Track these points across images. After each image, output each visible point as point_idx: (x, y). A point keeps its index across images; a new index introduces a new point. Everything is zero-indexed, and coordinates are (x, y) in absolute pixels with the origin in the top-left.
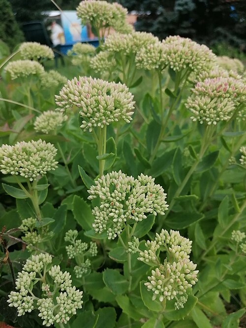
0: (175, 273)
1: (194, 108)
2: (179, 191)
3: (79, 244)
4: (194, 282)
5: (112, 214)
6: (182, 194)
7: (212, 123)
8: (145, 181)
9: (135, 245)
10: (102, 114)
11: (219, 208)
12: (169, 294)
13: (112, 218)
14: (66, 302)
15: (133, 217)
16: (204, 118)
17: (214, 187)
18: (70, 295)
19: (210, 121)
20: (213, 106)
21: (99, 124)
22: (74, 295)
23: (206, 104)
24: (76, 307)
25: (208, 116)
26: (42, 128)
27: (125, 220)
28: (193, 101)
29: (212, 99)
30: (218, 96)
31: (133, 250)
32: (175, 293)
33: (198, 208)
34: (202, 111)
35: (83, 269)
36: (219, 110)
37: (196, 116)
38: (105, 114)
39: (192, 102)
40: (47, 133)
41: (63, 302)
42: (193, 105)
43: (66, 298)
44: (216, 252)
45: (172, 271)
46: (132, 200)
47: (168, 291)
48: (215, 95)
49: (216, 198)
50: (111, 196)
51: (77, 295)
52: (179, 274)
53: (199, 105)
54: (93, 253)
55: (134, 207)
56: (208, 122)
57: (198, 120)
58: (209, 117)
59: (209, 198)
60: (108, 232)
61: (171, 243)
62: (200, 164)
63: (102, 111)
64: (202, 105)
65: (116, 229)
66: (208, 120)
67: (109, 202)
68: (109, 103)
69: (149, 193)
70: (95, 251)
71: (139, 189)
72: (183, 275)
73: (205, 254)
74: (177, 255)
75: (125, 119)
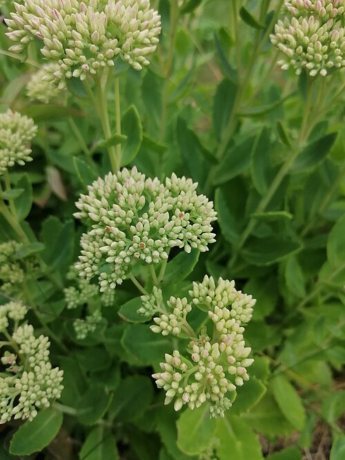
0: (206, 362)
1: (286, 42)
2: (264, 204)
3: (86, 285)
4: (240, 382)
5: (104, 249)
6: (268, 208)
7: (319, 71)
8: (176, 188)
9: (152, 301)
10: (79, 51)
11: (331, 234)
12: (193, 398)
13: (105, 255)
14: (31, 388)
15: (143, 257)
16: (304, 62)
17: (328, 198)
18: (40, 377)
19: (314, 68)
20: (323, 38)
21: (76, 73)
22: (47, 377)
23: (309, 34)
24: (50, 396)
25: (311, 57)
26: (39, 93)
27: (127, 260)
28: (287, 27)
29: (323, 23)
30: (334, 15)
31: (148, 310)
32: (203, 398)
33: (299, 231)
34: (301, 48)
35: (89, 326)
36: (334, 43)
37: (288, 59)
38: (86, 51)
39: (283, 30)
40: (47, 102)
41: (25, 387)
42: (285, 35)
43: (31, 382)
44: (321, 300)
45: (201, 358)
46: (145, 224)
47: (190, 394)
48: (329, 12)
49: (328, 216)
50: (108, 216)
51: (52, 376)
52: (213, 364)
53: (296, 36)
54: (107, 301)
55: (145, 238)
56: (310, 70)
57: (291, 67)
58: (313, 61)
59: (318, 216)
60: (99, 278)
61: (214, 302)
62: (300, 157)
63: (80, 43)
64: (302, 34)
65: (113, 275)
66: (310, 65)
67: (103, 225)
68: (94, 25)
69: (178, 212)
70: (110, 297)
71: (162, 203)
72: (220, 369)
73: (303, 303)
74: (220, 326)
75: (131, 62)
